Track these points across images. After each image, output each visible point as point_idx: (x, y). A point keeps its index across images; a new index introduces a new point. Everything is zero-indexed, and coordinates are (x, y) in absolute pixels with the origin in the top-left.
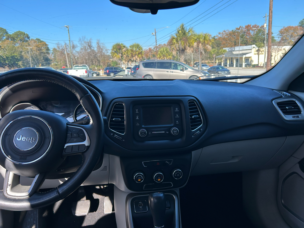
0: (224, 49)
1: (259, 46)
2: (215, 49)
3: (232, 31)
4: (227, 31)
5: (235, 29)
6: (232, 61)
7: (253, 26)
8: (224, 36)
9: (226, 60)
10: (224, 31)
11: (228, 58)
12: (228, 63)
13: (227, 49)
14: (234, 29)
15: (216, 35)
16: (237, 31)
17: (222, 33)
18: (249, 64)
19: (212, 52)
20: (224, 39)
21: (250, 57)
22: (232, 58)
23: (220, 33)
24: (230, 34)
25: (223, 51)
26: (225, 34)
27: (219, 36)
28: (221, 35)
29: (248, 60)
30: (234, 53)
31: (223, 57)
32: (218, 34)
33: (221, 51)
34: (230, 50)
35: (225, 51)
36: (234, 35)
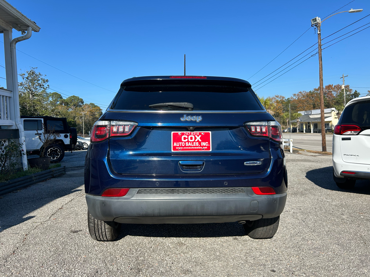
0: (299, 112)
1: (338, 109)
2: (287, 113)
3: (310, 92)
4: (303, 92)
5: (314, 90)
6: (309, 126)
7: (335, 86)
8: (300, 98)
9: (302, 125)
10: (300, 93)
11: (304, 123)
12: (304, 129)
13: (302, 113)
14: (312, 90)
15: (290, 97)
16: (315, 92)
17: (298, 94)
18: (329, 130)
19: (285, 116)
20: (300, 101)
21: (330, 121)
22: (309, 123)
23: (295, 95)
24: (307, 96)
25: (298, 115)
26: (301, 96)
27: (293, 98)
28: (296, 97)
29: (328, 124)
30: (311, 117)
31: (297, 121)
32: (293, 96)
33: (296, 115)
34: (306, 113)
35: (300, 114)
36: (313, 97)
